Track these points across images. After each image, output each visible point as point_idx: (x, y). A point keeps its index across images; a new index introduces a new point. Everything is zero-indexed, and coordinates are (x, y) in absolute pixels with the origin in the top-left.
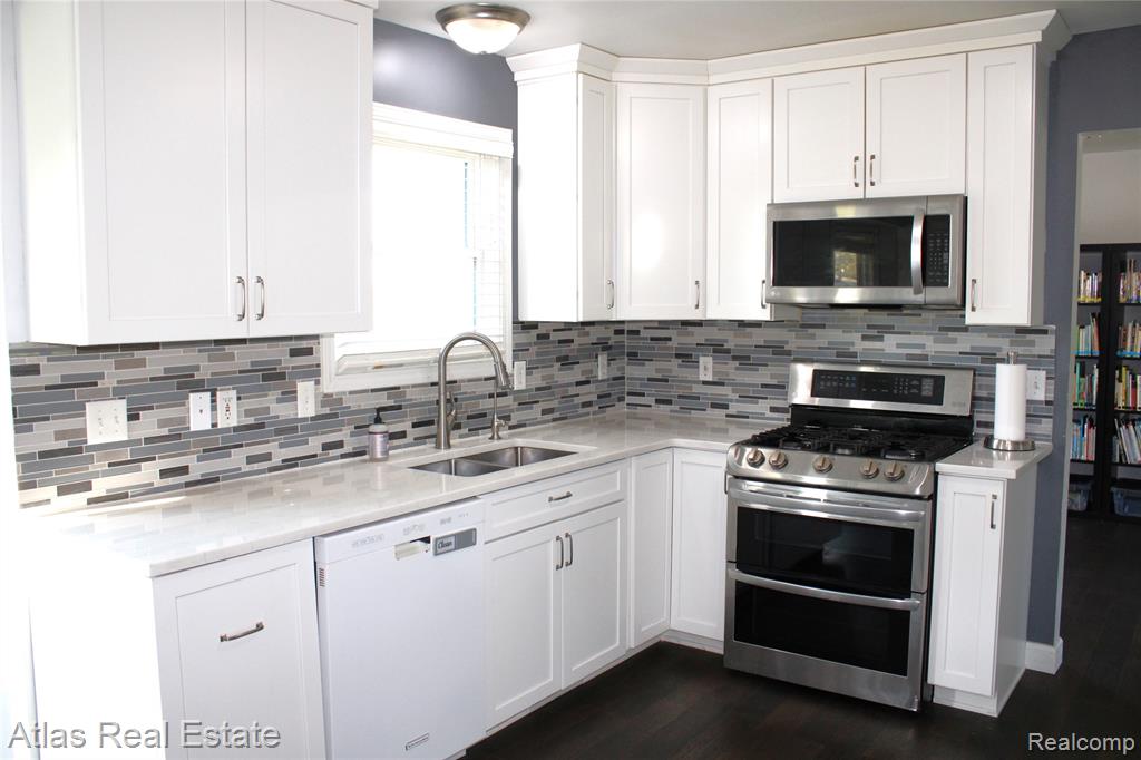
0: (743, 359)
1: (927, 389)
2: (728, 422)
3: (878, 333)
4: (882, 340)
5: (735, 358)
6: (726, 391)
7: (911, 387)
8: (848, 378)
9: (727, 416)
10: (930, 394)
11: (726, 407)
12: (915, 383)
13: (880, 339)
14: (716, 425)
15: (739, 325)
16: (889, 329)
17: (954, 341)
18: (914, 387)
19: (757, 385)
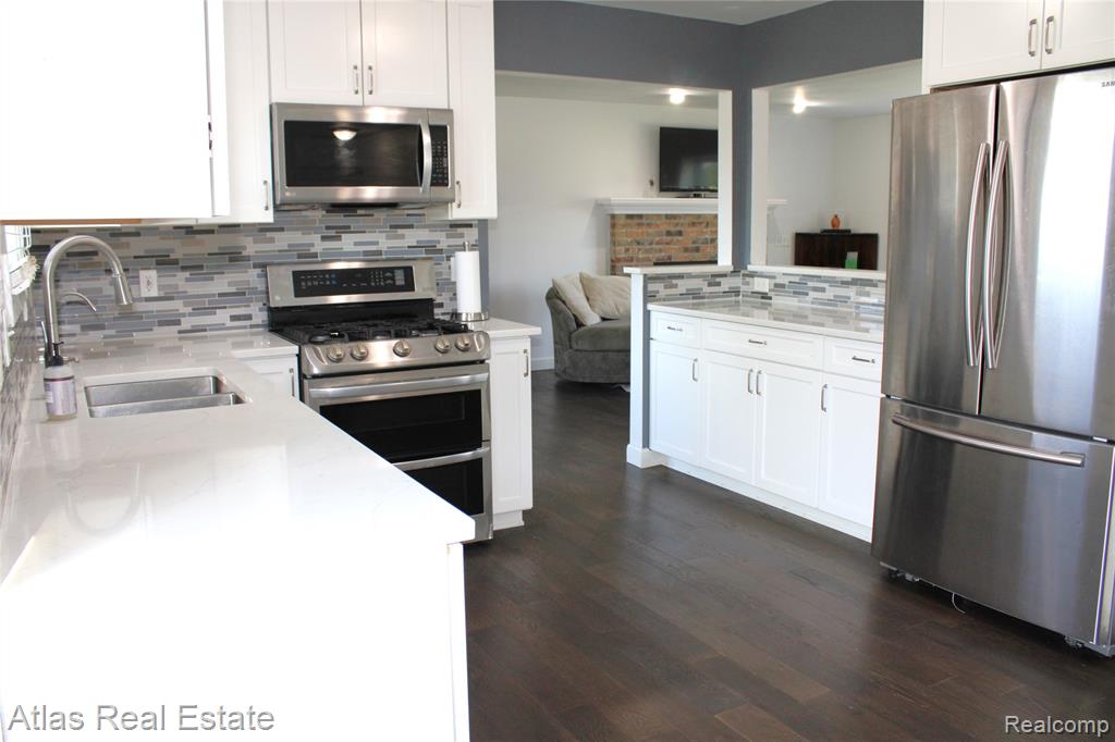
0: (195, 268)
1: (400, 279)
2: (180, 339)
3: (335, 233)
4: (340, 240)
5: (184, 268)
6: (177, 305)
7: (386, 279)
8: (327, 276)
9: (180, 332)
10: (403, 283)
11: (178, 323)
12: (388, 274)
13: (338, 238)
14: (167, 344)
15: (187, 233)
16: (346, 229)
17: (403, 237)
18: (389, 278)
19: (214, 295)
